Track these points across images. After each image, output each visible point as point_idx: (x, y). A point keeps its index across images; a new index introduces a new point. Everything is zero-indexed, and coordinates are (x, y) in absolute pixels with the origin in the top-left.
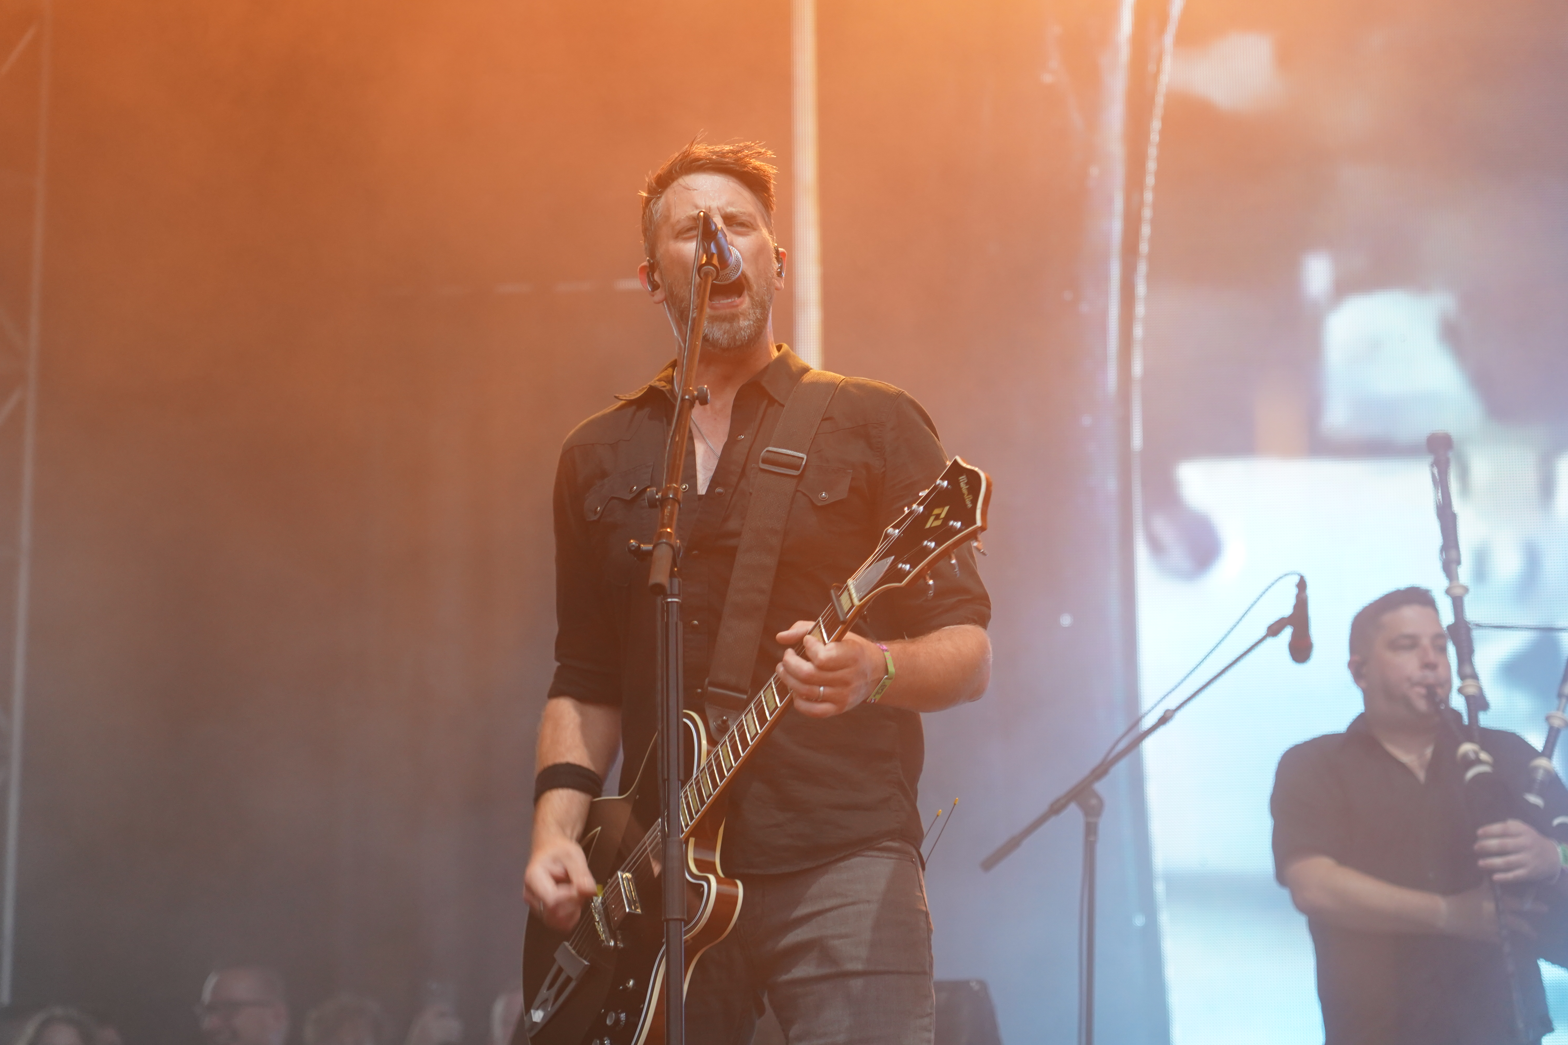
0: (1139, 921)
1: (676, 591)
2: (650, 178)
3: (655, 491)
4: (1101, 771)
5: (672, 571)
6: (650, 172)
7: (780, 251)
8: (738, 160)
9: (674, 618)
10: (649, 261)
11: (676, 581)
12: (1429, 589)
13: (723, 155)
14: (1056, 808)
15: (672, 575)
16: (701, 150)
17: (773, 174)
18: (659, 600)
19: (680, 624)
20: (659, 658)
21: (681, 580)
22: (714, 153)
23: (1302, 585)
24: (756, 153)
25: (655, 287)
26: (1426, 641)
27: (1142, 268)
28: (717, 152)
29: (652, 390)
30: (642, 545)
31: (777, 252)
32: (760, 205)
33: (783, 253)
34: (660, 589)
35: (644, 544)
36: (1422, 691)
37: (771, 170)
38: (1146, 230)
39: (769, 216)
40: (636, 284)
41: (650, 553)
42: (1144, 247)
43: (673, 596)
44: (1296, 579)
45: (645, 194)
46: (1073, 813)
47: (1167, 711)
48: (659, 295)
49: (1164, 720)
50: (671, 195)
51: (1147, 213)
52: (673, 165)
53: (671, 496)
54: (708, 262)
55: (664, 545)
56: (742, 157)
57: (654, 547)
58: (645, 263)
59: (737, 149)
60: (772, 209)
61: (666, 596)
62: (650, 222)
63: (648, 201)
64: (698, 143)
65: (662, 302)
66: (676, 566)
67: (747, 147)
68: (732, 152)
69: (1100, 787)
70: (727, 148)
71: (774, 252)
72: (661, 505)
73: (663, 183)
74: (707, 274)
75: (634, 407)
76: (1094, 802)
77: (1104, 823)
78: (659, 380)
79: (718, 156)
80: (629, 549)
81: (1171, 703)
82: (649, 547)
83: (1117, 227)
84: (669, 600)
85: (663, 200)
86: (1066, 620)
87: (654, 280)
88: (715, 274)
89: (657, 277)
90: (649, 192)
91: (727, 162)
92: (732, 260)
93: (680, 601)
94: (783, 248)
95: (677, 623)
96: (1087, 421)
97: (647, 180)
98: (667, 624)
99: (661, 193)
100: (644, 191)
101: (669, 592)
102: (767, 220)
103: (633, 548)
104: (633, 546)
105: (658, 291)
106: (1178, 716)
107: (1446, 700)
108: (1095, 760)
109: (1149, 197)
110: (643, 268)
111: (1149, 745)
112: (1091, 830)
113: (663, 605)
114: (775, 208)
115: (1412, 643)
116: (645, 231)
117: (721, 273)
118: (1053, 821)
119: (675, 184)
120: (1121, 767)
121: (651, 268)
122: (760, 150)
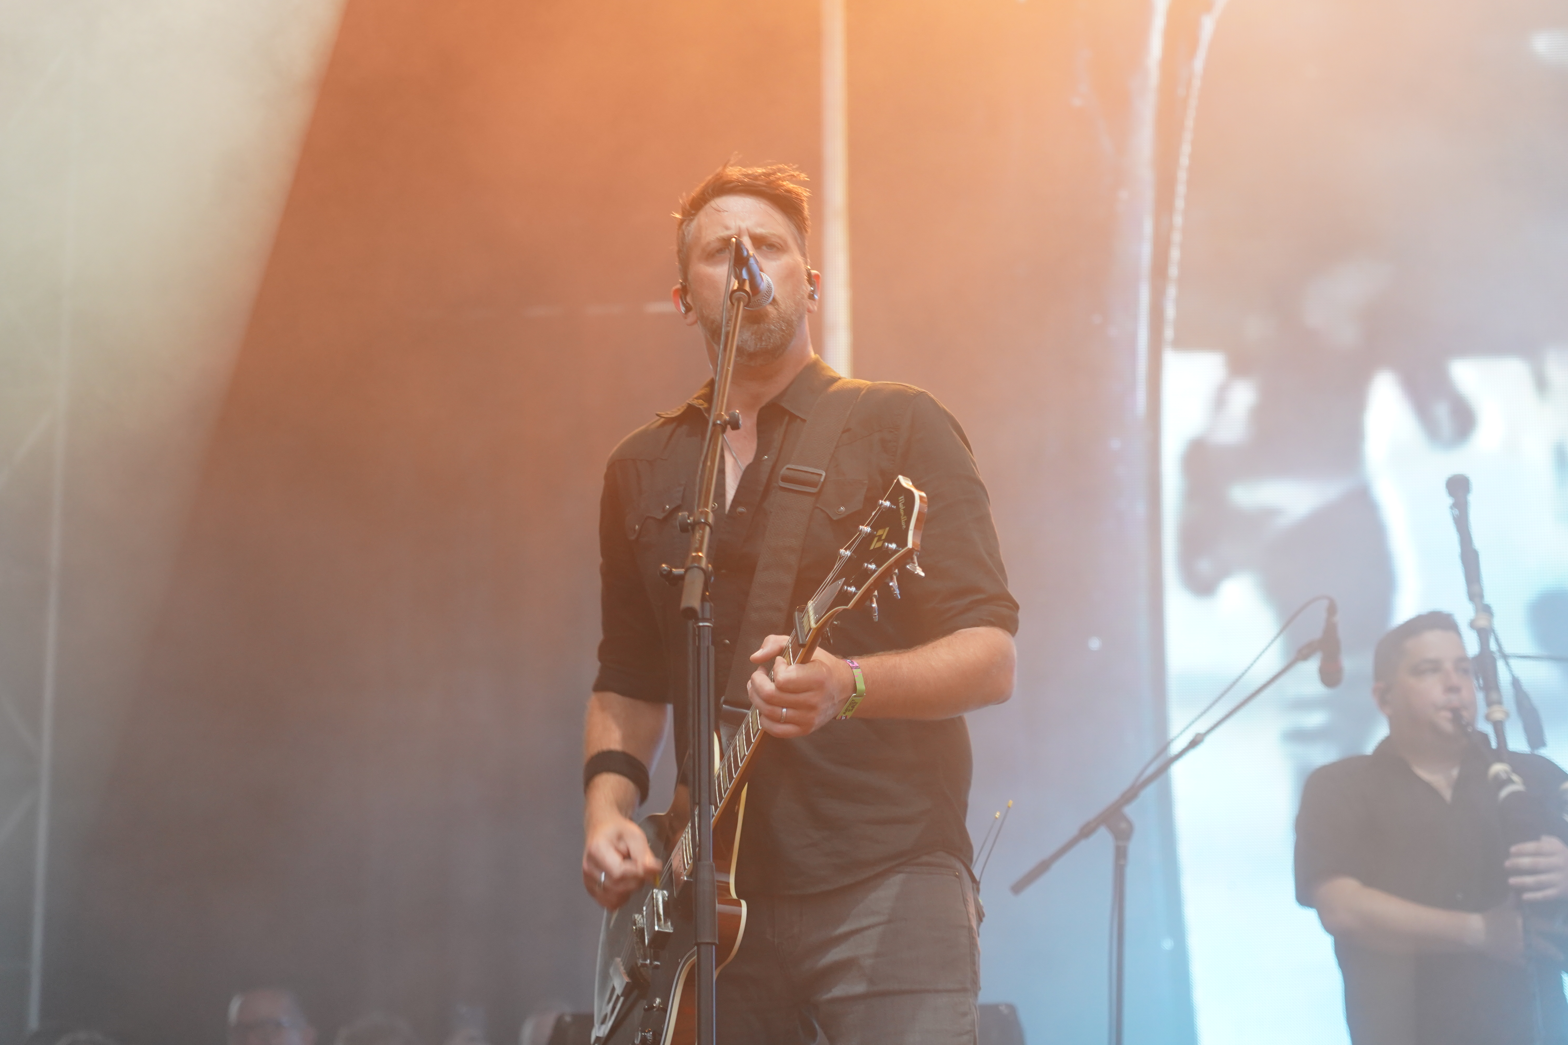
0: (1167, 944)
1: (708, 615)
2: (684, 198)
3: (687, 516)
4: (1131, 795)
5: (703, 595)
6: (684, 194)
7: (813, 274)
8: (770, 183)
9: (707, 642)
10: (681, 283)
11: (707, 605)
12: (1451, 613)
13: (756, 177)
14: (1086, 831)
15: (704, 599)
16: (734, 172)
17: (807, 197)
18: (690, 623)
19: (712, 649)
20: (691, 681)
21: (712, 605)
22: (747, 176)
23: (1332, 610)
24: (789, 176)
25: (688, 309)
26: (1448, 665)
27: (1172, 292)
28: (749, 175)
29: (690, 407)
30: (674, 570)
31: (809, 275)
32: (793, 228)
33: (817, 276)
34: (691, 613)
35: (676, 568)
36: (1448, 714)
37: (804, 193)
38: (1175, 254)
39: (803, 238)
40: (669, 307)
41: (681, 578)
42: (1173, 271)
43: (704, 620)
44: (1325, 603)
45: (678, 216)
46: (1103, 838)
47: (1198, 735)
48: (692, 316)
49: (1194, 743)
50: (702, 217)
51: (1177, 237)
52: (706, 187)
53: (703, 521)
54: (741, 288)
55: (696, 569)
56: (774, 179)
57: (686, 572)
58: (679, 286)
59: (771, 171)
60: (806, 231)
61: (698, 620)
62: (683, 243)
63: (682, 222)
64: (732, 166)
65: (696, 322)
66: (708, 591)
67: (780, 170)
68: (764, 174)
69: (1129, 810)
70: (760, 170)
71: (806, 274)
72: (693, 529)
73: (697, 205)
74: (739, 300)
75: (674, 424)
76: (1123, 825)
77: (1134, 847)
78: (697, 398)
79: (749, 178)
80: (661, 574)
81: (1201, 727)
82: (681, 571)
83: (1146, 251)
84: (701, 624)
85: (694, 224)
86: (1095, 644)
87: (687, 303)
88: (747, 300)
89: (689, 299)
90: (683, 214)
91: (759, 185)
92: (763, 286)
93: (712, 625)
94: (817, 270)
95: (708, 648)
96: (1115, 444)
97: (681, 201)
98: (699, 648)
99: (694, 215)
100: (677, 212)
101: (700, 616)
102: (799, 241)
103: (665, 573)
104: (665, 570)
105: (690, 314)
106: (1208, 739)
107: (1472, 723)
108: (1125, 784)
109: (1178, 220)
110: (676, 291)
111: (1177, 770)
112: (1121, 855)
113: (694, 629)
114: (809, 230)
115: (1435, 667)
116: (679, 251)
117: (752, 299)
118: (1083, 843)
119: (707, 207)
120: (1150, 791)
121: (684, 291)
122: (792, 173)
